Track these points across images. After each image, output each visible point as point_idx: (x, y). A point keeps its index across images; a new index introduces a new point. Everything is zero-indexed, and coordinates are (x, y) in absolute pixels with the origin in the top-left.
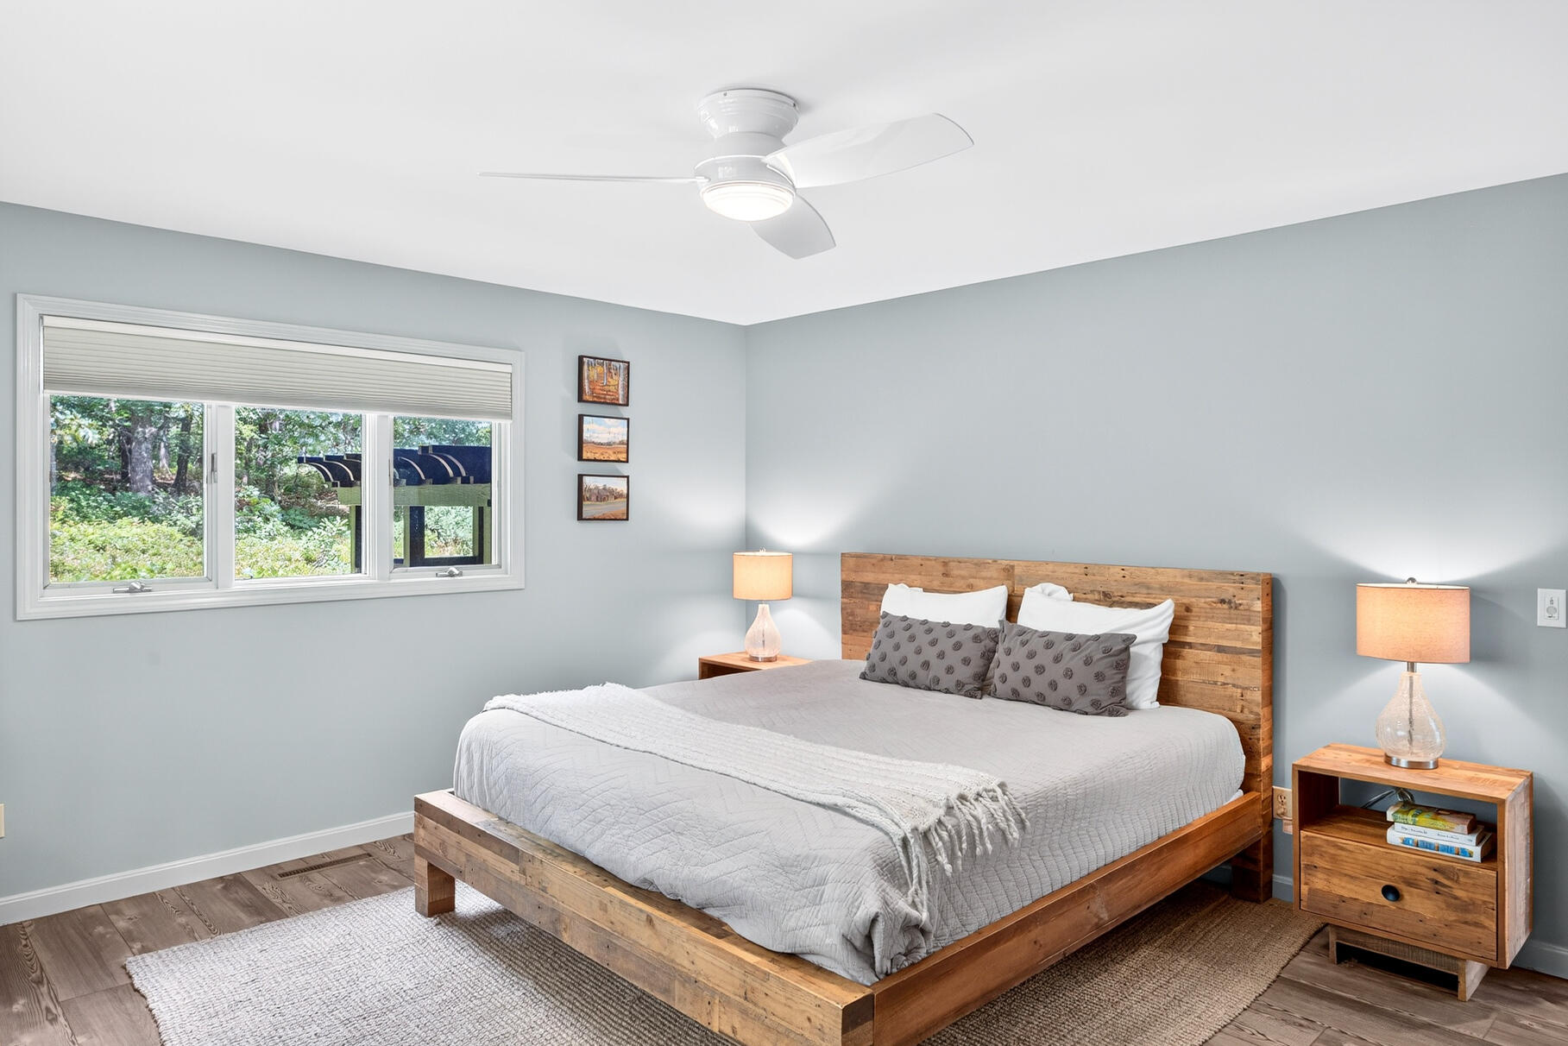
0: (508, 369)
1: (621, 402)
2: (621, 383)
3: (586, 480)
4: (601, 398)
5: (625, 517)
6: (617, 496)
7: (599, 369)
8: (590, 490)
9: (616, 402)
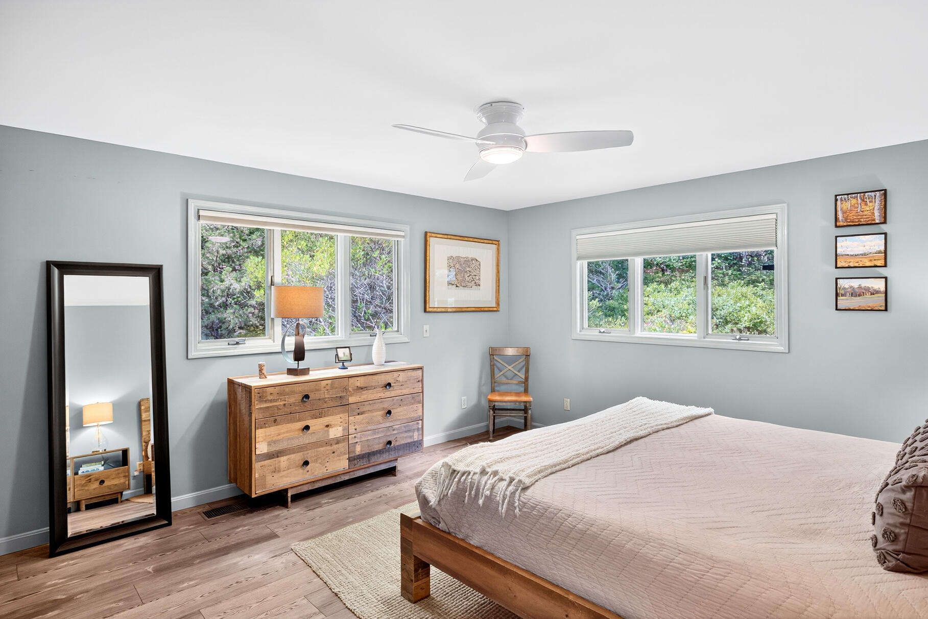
0: (774, 216)
1: (877, 221)
2: (876, 208)
3: (840, 282)
4: (856, 222)
5: (883, 308)
6: (875, 292)
7: (854, 201)
8: (844, 288)
9: (873, 222)
